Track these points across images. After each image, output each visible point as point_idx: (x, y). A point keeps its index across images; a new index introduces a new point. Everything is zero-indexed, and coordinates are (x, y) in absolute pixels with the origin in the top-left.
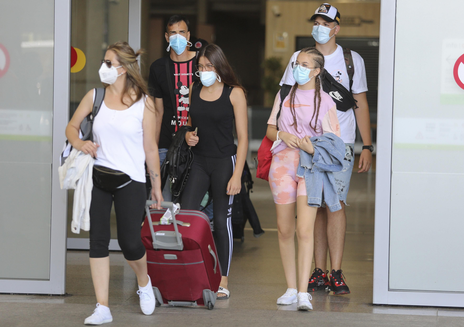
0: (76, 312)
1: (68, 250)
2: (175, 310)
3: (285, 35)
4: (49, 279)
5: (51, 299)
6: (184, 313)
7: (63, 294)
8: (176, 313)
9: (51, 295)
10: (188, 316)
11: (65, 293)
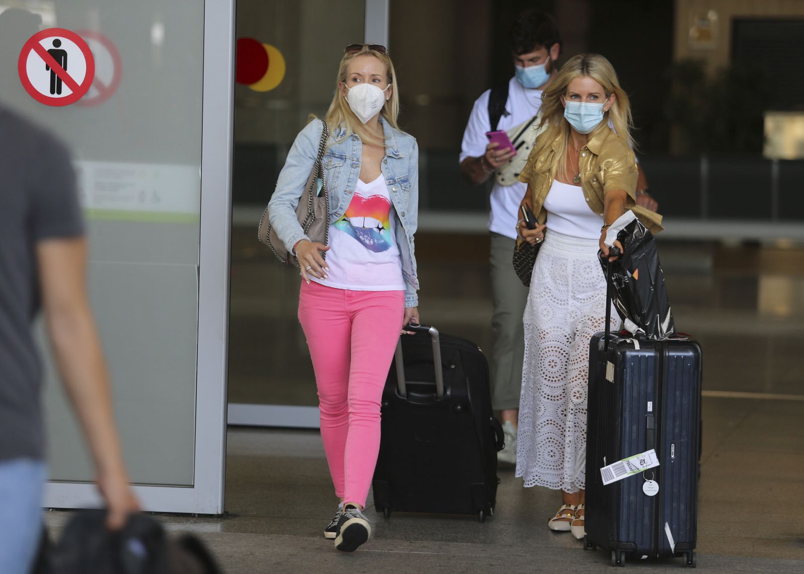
0: (235, 550)
1: (230, 428)
2: (425, 548)
3: (712, 16)
4: (193, 484)
5: (196, 523)
6: (442, 553)
7: (219, 515)
8: (426, 554)
9: (196, 515)
10: (449, 559)
11: (223, 512)
